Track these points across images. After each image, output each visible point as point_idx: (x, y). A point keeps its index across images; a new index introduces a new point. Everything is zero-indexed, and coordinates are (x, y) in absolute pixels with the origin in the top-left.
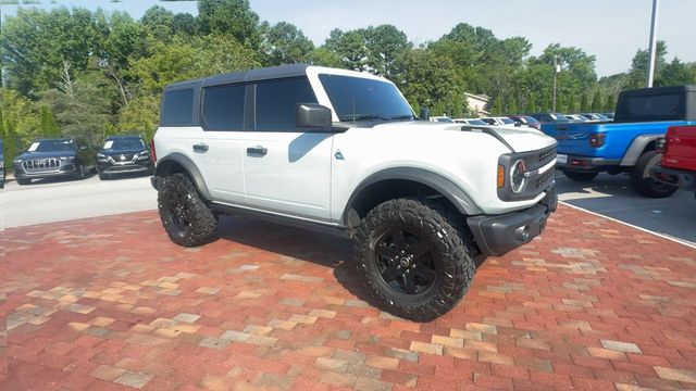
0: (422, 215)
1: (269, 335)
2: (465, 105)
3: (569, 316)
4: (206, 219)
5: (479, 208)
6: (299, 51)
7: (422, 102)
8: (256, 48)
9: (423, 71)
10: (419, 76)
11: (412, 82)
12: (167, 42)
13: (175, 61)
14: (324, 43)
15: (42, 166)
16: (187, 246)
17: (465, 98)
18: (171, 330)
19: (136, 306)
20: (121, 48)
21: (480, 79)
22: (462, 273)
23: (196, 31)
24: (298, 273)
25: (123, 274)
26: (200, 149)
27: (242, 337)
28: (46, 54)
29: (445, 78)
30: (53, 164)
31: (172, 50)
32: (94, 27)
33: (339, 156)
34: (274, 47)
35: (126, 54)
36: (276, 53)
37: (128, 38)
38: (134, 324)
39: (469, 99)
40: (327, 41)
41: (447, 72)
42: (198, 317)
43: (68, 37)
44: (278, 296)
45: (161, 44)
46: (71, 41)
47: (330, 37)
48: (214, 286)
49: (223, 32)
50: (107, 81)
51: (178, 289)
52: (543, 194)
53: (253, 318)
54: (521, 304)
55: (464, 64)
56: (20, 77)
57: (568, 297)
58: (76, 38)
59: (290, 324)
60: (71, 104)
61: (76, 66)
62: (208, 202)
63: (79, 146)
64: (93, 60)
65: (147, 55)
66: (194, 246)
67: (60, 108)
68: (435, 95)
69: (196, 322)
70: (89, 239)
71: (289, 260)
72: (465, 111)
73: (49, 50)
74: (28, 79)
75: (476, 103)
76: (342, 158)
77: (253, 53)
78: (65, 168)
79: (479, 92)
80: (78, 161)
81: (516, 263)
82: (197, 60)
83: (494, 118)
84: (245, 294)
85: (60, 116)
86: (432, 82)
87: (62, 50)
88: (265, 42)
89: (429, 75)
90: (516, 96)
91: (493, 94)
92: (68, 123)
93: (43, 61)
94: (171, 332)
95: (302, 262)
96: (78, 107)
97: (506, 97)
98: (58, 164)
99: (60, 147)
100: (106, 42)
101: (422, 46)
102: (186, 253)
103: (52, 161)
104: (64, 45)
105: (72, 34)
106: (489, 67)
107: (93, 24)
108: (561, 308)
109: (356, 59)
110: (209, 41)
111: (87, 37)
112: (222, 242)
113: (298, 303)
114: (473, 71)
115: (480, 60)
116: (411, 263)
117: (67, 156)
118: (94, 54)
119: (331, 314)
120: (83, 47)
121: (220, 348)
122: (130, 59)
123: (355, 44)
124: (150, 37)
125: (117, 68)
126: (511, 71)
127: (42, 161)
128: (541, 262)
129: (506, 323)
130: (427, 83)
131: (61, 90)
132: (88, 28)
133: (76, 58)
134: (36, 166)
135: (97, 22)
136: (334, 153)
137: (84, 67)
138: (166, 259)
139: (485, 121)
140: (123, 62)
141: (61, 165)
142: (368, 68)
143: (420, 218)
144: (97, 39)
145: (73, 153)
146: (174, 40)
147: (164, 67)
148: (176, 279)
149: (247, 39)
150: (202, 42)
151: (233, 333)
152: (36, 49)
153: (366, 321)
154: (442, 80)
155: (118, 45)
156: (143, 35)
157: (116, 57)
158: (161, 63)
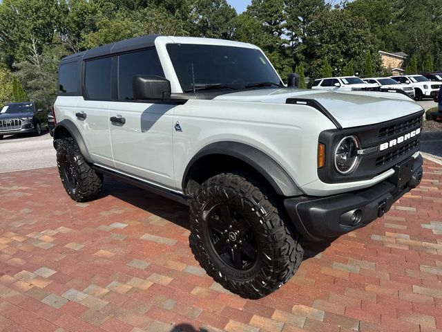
0: (242, 193)
1: (102, 297)
2: (379, 63)
3: (415, 308)
4: (92, 180)
5: (299, 189)
6: (222, 19)
7: (336, 61)
8: (185, 19)
9: (337, 32)
10: (333, 37)
11: (326, 43)
12: (111, 17)
13: (117, 34)
14: (246, 10)
15: (9, 125)
16: (78, 201)
17: (379, 56)
18: (28, 282)
19: (13, 256)
20: (78, 24)
21: (399, 37)
22: (281, 256)
23: (136, 7)
24: (157, 234)
25: (18, 225)
26: (81, 116)
27: (80, 296)
28: (23, 33)
29: (358, 37)
30: (17, 124)
31: (114, 24)
32: (57, 8)
33: (178, 127)
34: (201, 17)
35: (81, 29)
36: (203, 21)
37: (83, 16)
38: (3, 274)
39: (384, 57)
40: (248, 8)
41: (361, 32)
42: (55, 272)
43: (38, 18)
44: (129, 257)
45: (105, 19)
46: (41, 21)
47: (251, 4)
48: (81, 242)
49: (157, 5)
50: (67, 53)
51: (52, 242)
52: (392, 171)
53: (97, 278)
54: (363, 287)
55: (383, 22)
56: (6, 52)
57: (421, 283)
58: (44, 18)
59: (125, 288)
60: (38, 73)
61: (44, 42)
62: (91, 164)
63: (37, 108)
64: (57, 36)
65: (95, 30)
66: (83, 201)
67: (31, 77)
68: (348, 54)
69: (50, 278)
70: (11, 191)
71: (155, 219)
72: (378, 70)
73: (25, 29)
74: (11, 54)
75: (391, 62)
76: (180, 130)
77: (182, 23)
78: (26, 127)
79: (397, 50)
80: (35, 121)
81: (376, 237)
82: (137, 32)
83: (406, 76)
84: (102, 252)
85: (30, 83)
86: (346, 43)
87: (34, 29)
88: (193, 13)
89: (342, 35)
90: (434, 53)
91: (410, 52)
92: (37, 89)
93: (21, 39)
94: (25, 285)
95: (166, 222)
96: (43, 76)
97: (423, 54)
98: (20, 124)
99: (23, 110)
100: (66, 20)
101: (337, 7)
102: (75, 208)
103: (16, 121)
104: (35, 25)
105: (41, 15)
106: (409, 25)
107: (56, 5)
108: (408, 296)
109: (275, 24)
110: (145, 14)
111: (52, 17)
112: (110, 198)
113: (143, 265)
114: (391, 29)
115: (400, 17)
116: (238, 238)
117: (27, 117)
118: (58, 31)
119: (166, 280)
120: (49, 25)
121: (57, 306)
122: (82, 33)
123: (274, 9)
124: (100, 14)
125: (74, 42)
126: (433, 27)
127: (9, 121)
128: (405, 238)
129: (337, 309)
130: (340, 43)
131: (31, 62)
132: (53, 9)
133: (44, 36)
134: (5, 125)
135: (59, 3)
136: (174, 125)
137: (50, 41)
138: (58, 213)
139: (397, 79)
140: (78, 36)
141: (23, 123)
142: (287, 32)
143: (241, 195)
144: (59, 18)
145: (33, 114)
146: (117, 15)
147: (108, 39)
148: (55, 232)
149: (178, 10)
150: (140, 15)
151: (75, 291)
152: (15, 29)
153: (196, 291)
154: (356, 39)
155: (75, 22)
156: (94, 12)
157: (74, 32)
158: (105, 36)
